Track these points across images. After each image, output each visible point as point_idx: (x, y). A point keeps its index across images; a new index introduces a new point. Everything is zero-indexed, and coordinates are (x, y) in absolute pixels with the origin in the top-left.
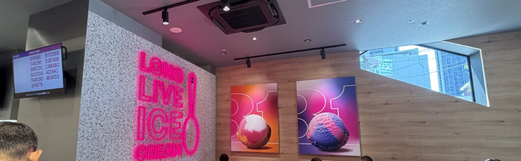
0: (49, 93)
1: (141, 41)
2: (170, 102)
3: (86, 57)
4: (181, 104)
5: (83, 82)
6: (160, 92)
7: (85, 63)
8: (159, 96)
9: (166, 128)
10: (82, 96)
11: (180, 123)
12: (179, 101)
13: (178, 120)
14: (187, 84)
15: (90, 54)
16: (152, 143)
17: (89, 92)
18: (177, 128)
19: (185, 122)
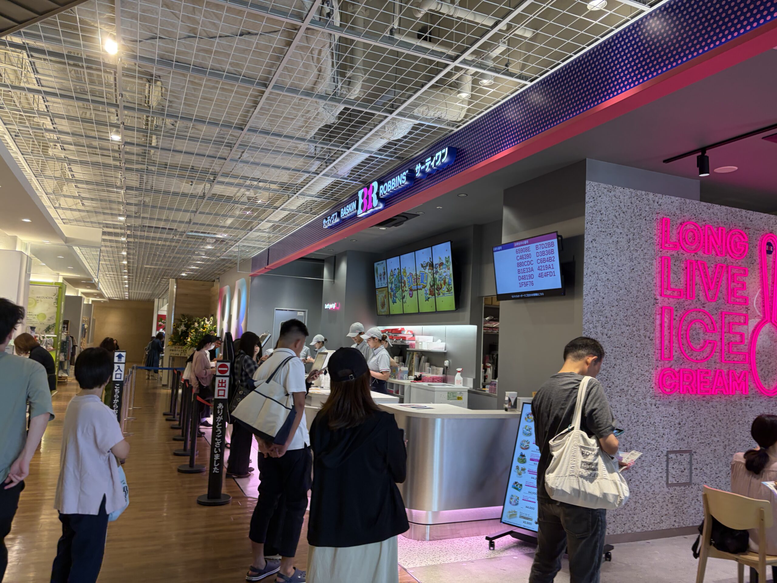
0: (542, 294)
1: (660, 201)
2: (720, 295)
3: (587, 244)
4: (742, 297)
5: (585, 279)
6: (698, 279)
7: (586, 253)
8: (697, 287)
9: (714, 343)
10: (584, 297)
11: (742, 335)
12: (740, 293)
13: (738, 329)
14: (757, 258)
15: (590, 240)
16: (687, 367)
17: (592, 291)
18: (736, 343)
19: (753, 332)
